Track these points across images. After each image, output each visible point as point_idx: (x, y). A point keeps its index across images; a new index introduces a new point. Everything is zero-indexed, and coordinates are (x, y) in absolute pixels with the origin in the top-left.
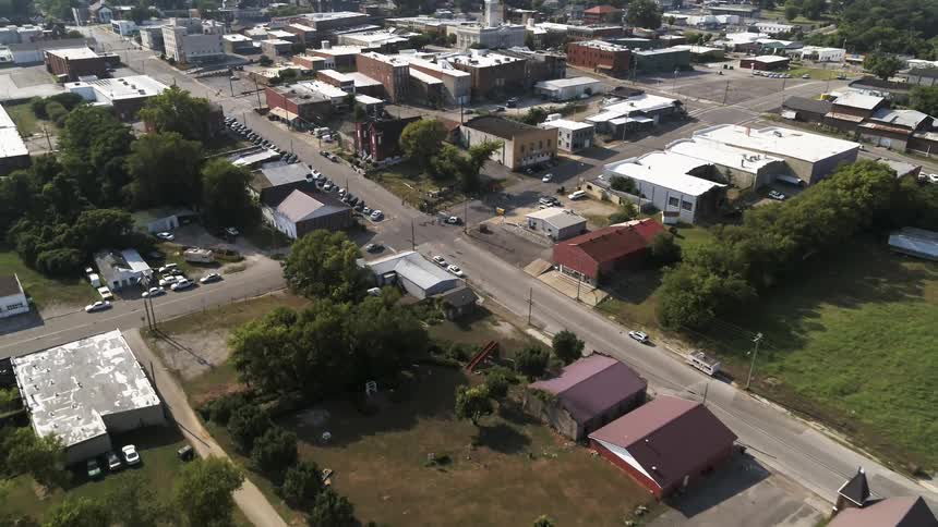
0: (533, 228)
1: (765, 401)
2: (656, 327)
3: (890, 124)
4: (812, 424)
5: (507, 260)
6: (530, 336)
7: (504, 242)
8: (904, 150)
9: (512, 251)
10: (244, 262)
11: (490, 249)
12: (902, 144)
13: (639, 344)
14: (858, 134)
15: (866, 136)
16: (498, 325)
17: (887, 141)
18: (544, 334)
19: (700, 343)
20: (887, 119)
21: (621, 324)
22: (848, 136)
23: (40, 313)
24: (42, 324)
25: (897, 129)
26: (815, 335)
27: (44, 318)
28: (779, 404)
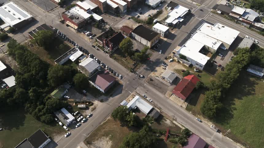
0: (164, 78)
1: (228, 138)
2: (201, 115)
3: (246, 19)
4: (238, 144)
5: (160, 92)
6: (174, 124)
7: (157, 84)
8: (249, 27)
9: (160, 88)
10: (94, 105)
11: (154, 88)
12: (248, 26)
13: (199, 122)
14: (237, 21)
15: (239, 22)
16: (166, 121)
17: (245, 24)
18: (178, 122)
19: (212, 120)
20: (246, 18)
21: (193, 114)
22: (235, 21)
23: (54, 140)
24: (57, 145)
25: (248, 21)
26: (235, 112)
27: (56, 142)
28: (231, 138)
